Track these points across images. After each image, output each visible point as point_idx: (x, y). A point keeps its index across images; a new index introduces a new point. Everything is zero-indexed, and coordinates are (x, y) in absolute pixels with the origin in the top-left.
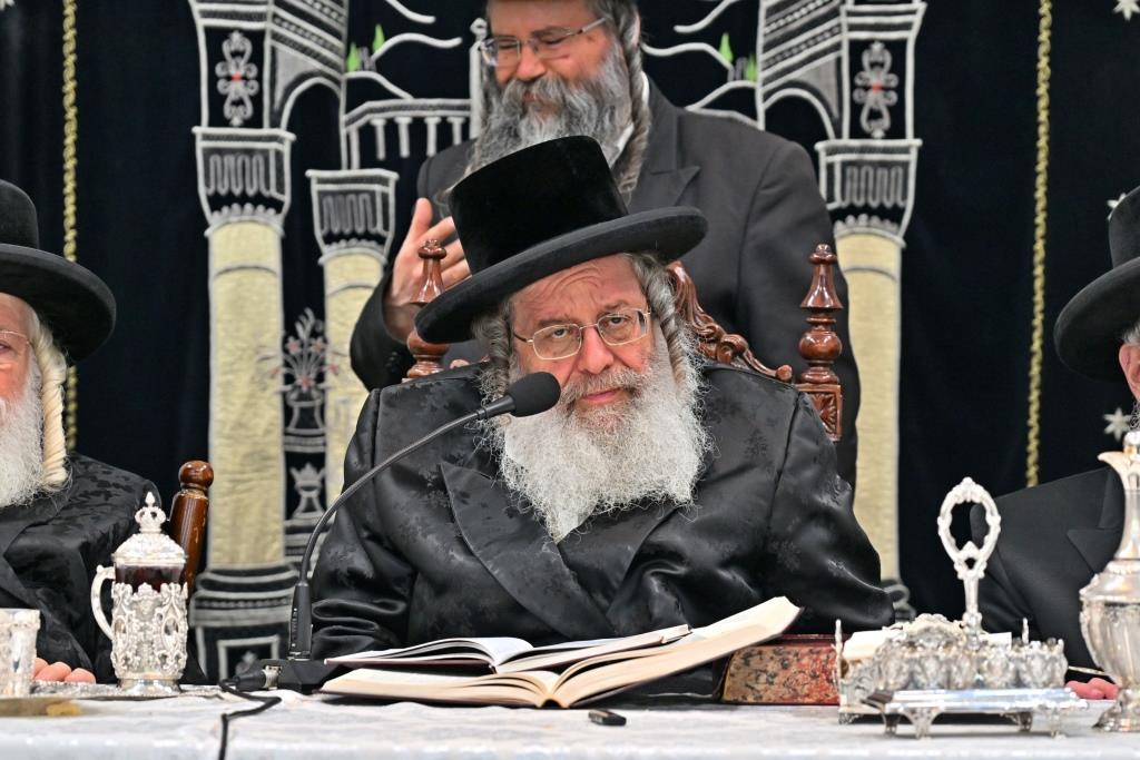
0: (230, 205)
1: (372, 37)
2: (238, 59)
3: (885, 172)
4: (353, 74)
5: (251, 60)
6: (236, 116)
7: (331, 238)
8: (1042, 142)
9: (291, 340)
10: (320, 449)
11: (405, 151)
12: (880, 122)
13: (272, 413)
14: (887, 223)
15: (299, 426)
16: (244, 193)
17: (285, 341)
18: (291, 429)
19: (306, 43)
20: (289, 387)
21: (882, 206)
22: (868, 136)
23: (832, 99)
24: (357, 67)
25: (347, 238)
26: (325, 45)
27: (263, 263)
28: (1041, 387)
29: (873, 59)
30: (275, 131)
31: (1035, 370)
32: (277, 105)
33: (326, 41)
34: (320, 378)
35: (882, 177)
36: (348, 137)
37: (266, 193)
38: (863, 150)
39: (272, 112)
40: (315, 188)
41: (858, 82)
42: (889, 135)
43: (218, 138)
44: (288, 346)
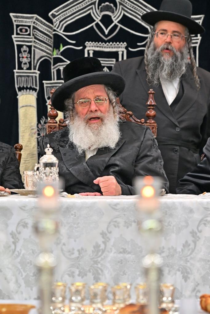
0: (23, 90)
1: (60, 46)
2: (25, 53)
4: (55, 56)
5: (28, 53)
6: (25, 67)
7: (49, 98)
9: (39, 124)
13: (35, 143)
16: (27, 87)
19: (42, 48)
20: (39, 137)
24: (56, 54)
26: (47, 49)
27: (32, 105)
30: (35, 71)
32: (35, 64)
33: (47, 48)
36: (54, 72)
37: (32, 87)
39: (34, 66)
40: (45, 85)
43: (20, 73)
44: (38, 126)
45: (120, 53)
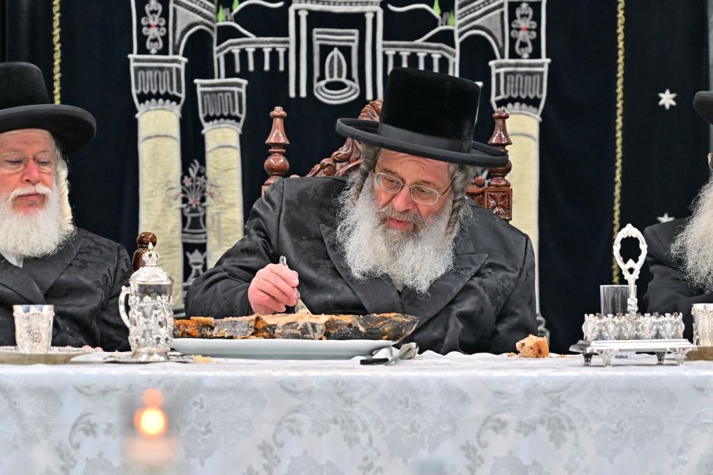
0: (150, 100)
1: (232, 2)
2: (154, 15)
3: (530, 78)
4: (221, 23)
5: (162, 16)
6: (153, 48)
7: (208, 119)
8: (620, 60)
9: (186, 177)
10: (203, 241)
11: (251, 68)
12: (526, 49)
13: (176, 220)
14: (531, 107)
15: (190, 228)
16: (158, 92)
17: (182, 178)
18: (186, 229)
19: (193, 5)
20: (185, 205)
21: (528, 97)
22: (520, 57)
23: (498, 35)
24: (223, 19)
25: (218, 118)
26: (204, 6)
27: (169, 134)
28: (621, 202)
29: (522, 13)
30: (176, 57)
31: (617, 192)
32: (177, 42)
33: (205, 4)
34: (203, 200)
35: (528, 80)
36: (218, 59)
37: (171, 93)
38: (517, 65)
39: (174, 46)
40: (199, 89)
41: (514, 26)
42: (532, 56)
43: (143, 61)
44: (184, 181)
45: (369, 17)
